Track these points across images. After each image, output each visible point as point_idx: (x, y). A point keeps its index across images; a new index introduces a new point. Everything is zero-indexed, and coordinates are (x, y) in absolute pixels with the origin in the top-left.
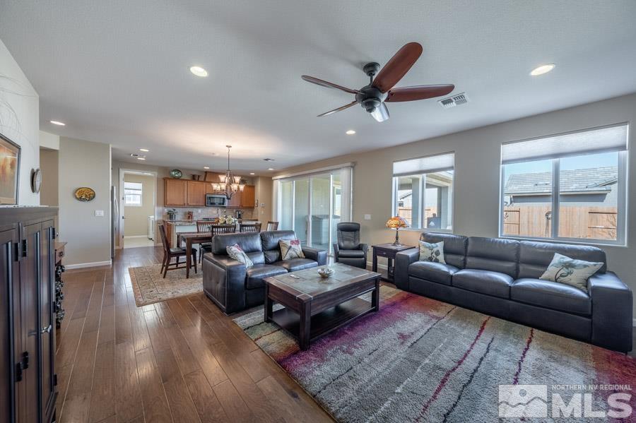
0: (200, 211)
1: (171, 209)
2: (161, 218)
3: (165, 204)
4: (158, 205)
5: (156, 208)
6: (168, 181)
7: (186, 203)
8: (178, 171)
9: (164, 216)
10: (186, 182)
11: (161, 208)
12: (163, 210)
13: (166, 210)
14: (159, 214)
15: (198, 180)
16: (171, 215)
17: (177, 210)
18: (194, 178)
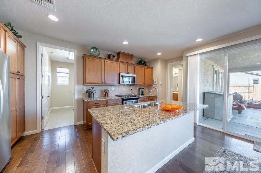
0: (113, 88)
1: (90, 88)
2: (80, 97)
3: (84, 83)
4: (78, 83)
5: (76, 87)
6: (87, 59)
7: (103, 81)
8: (96, 49)
9: (83, 95)
10: (103, 61)
11: (80, 87)
12: (83, 88)
13: (85, 89)
14: (79, 92)
15: (113, 60)
16: (90, 94)
17: (96, 88)
18: (109, 57)
